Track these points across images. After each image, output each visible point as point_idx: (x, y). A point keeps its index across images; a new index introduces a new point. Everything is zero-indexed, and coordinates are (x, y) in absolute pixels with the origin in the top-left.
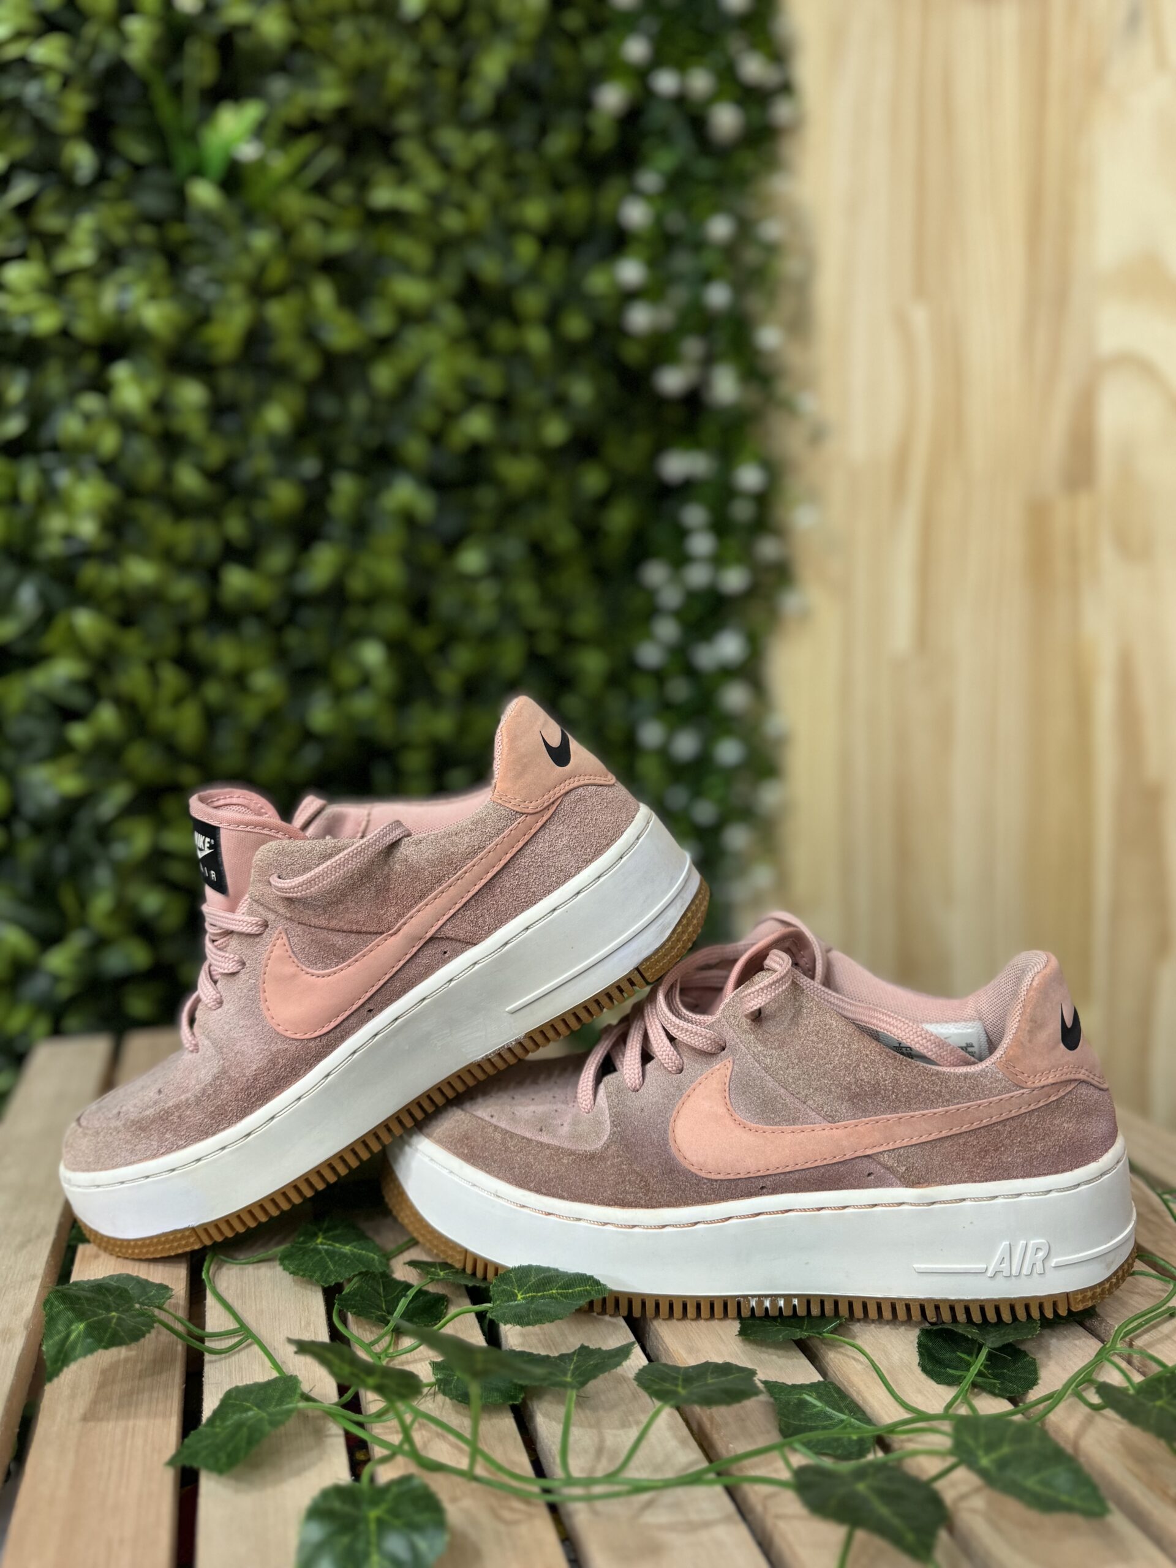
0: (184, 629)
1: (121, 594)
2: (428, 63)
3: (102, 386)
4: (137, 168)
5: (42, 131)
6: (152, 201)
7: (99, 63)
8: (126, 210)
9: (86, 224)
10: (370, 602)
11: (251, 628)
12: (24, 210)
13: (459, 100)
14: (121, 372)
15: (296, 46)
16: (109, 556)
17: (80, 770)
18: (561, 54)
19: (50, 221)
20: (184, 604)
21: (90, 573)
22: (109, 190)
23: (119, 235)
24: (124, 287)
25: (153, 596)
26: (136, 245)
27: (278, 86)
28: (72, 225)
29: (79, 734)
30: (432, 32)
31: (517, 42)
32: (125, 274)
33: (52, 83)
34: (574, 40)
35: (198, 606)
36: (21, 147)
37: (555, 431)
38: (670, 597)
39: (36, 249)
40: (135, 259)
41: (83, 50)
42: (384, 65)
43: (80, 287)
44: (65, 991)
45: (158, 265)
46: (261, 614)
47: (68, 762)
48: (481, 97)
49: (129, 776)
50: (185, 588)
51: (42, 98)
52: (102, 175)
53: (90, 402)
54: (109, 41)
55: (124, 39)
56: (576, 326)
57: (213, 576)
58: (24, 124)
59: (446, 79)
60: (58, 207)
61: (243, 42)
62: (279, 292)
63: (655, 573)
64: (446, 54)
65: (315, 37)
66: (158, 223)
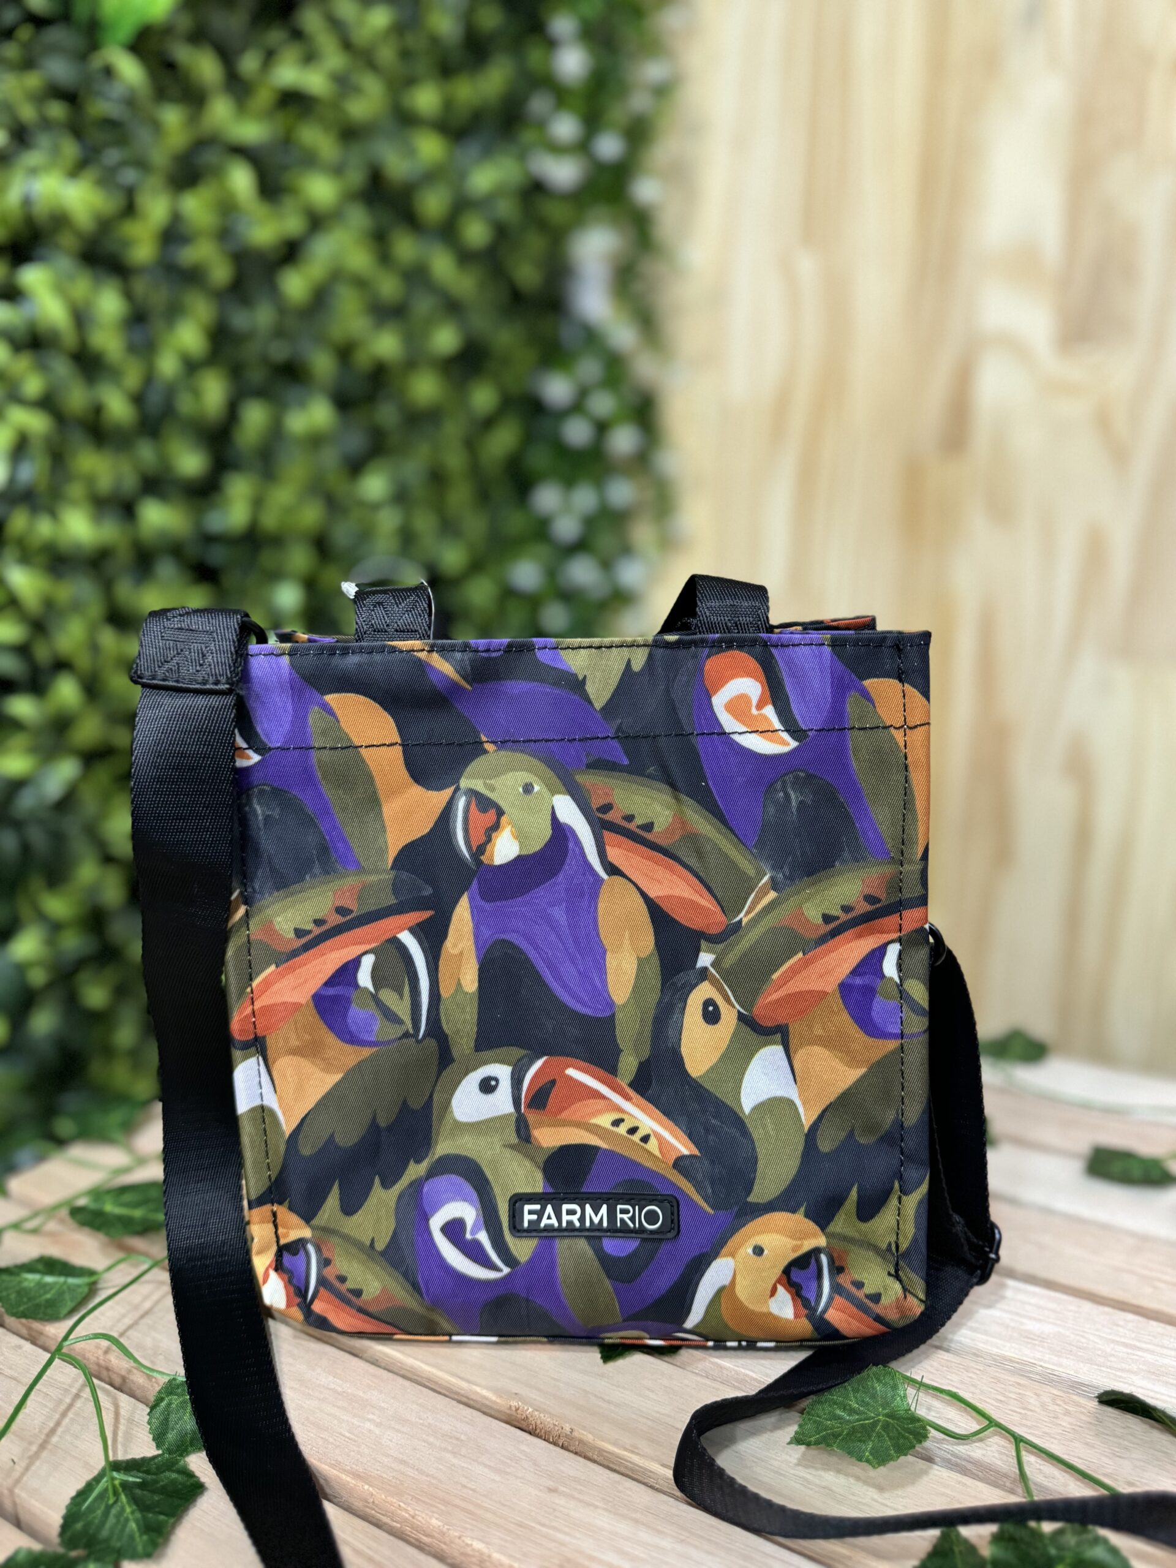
1: (51, 549)
3: (13, 294)
4: (37, 22)
6: (61, 69)
8: (33, 81)
11: (164, 567)
14: (34, 277)
17: (30, 749)
20: (108, 551)
22: (9, 51)
23: (27, 113)
26: (46, 124)
29: (22, 708)
37: (445, 340)
38: (567, 524)
40: (44, 140)
45: (70, 149)
46: (177, 552)
47: (19, 742)
49: (74, 749)
63: (548, 498)
66: (70, 97)
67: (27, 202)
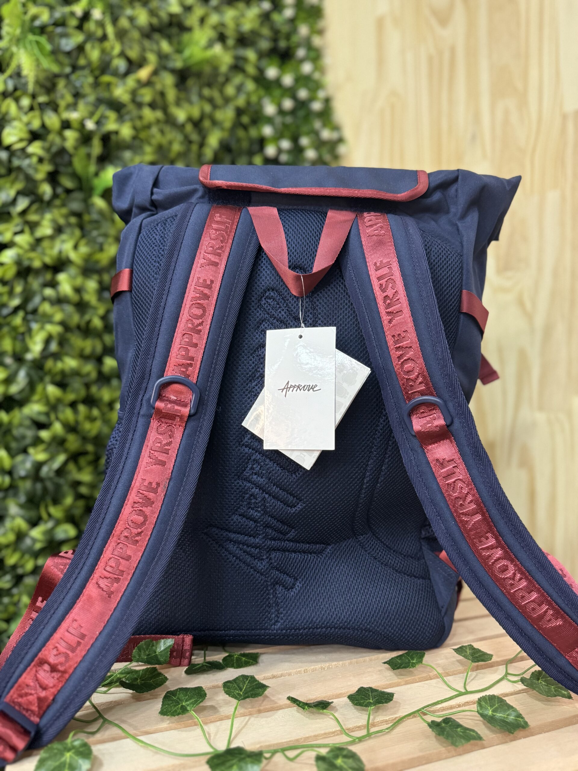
0: (87, 386)
1: (63, 373)
2: (188, 141)
3: (53, 284)
4: (68, 191)
5: (29, 179)
6: (76, 206)
7: (54, 149)
8: (64, 211)
9: (48, 216)
12: (24, 213)
13: (200, 156)
14: (62, 277)
15: (135, 138)
16: (57, 356)
17: (45, 450)
18: (241, 133)
19: (33, 217)
20: (88, 374)
21: (49, 364)
22: (57, 202)
23: (62, 221)
24: (63, 241)
25: (76, 373)
26: (69, 225)
27: (127, 155)
28: (42, 218)
29: (44, 434)
30: (189, 128)
31: (222, 129)
32: (64, 237)
33: (35, 160)
34: (245, 128)
35: (94, 375)
36: (19, 186)
39: (27, 229)
40: (68, 230)
41: (47, 145)
42: (170, 143)
43: (46, 244)
44: (38, 546)
45: (77, 232)
47: (41, 447)
48: (209, 153)
49: (66, 451)
50: (89, 368)
51: (30, 166)
52: (55, 196)
53: (49, 292)
54: (57, 140)
55: (64, 139)
57: (99, 360)
58: (21, 177)
59: (195, 148)
60: (36, 212)
61: (113, 137)
64: (195, 137)
65: (143, 135)
66: (78, 215)
67: (60, 252)
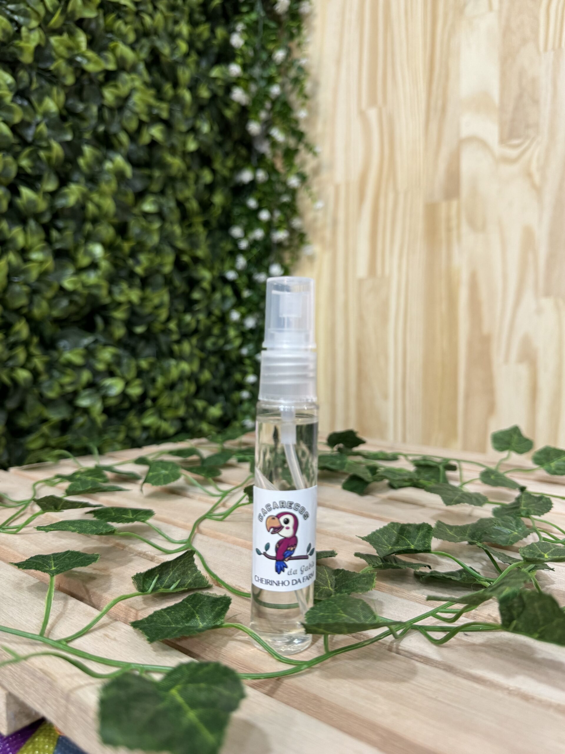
10: (95, 221)
11: (32, 224)
37: (192, 146)
38: (244, 245)
46: (37, 216)
56: (204, 93)
62: (59, 32)
63: (237, 232)
